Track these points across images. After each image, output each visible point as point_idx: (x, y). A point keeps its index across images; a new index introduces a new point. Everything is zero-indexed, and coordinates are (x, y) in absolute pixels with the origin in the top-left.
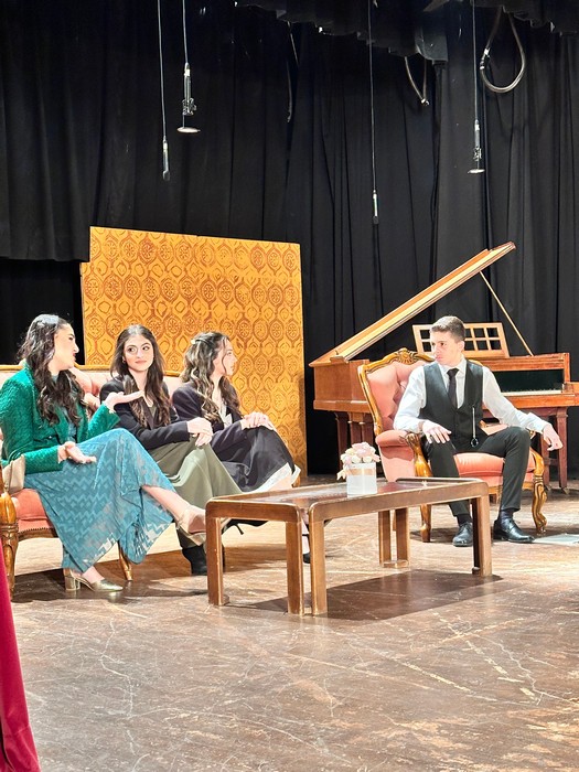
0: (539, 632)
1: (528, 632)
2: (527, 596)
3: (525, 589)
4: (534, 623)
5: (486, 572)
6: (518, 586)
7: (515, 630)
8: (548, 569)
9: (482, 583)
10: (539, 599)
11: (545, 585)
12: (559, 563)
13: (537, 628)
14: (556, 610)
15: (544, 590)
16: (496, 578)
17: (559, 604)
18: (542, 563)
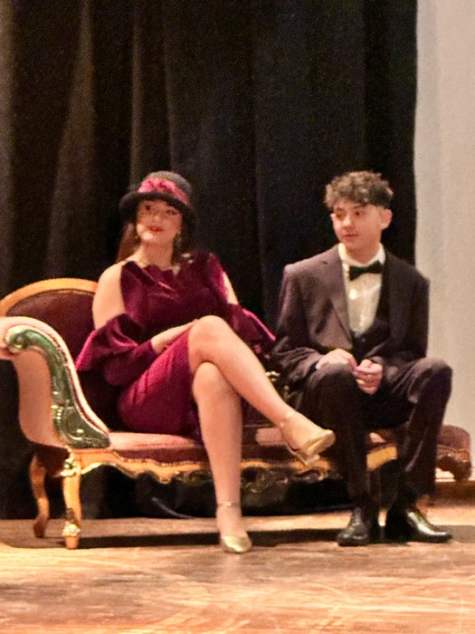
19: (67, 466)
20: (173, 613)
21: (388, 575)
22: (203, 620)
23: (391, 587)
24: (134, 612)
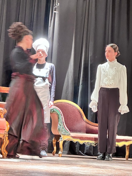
11: (9, 169)
12: (13, 165)
14: (17, 174)
19: (60, 139)
20: (79, 165)
22: (85, 166)
24: (70, 164)
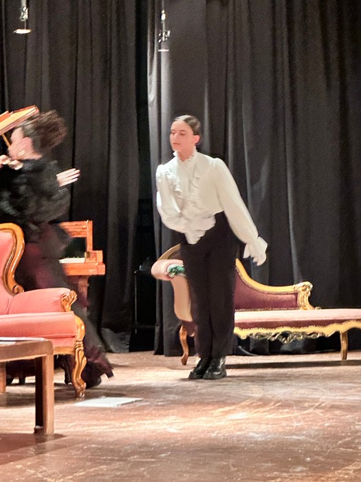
0: (127, 476)
1: (117, 476)
2: (100, 449)
3: (94, 443)
4: (118, 469)
5: (48, 430)
6: (84, 441)
7: (103, 475)
8: (105, 427)
9: (44, 441)
10: (112, 451)
11: (111, 440)
12: (113, 422)
13: (123, 472)
14: (131, 458)
15: (112, 443)
16: (58, 436)
17: (133, 453)
18: (96, 423)
20: (245, 400)
21: (350, 383)
22: (259, 403)
23: (351, 388)
24: (227, 399)
